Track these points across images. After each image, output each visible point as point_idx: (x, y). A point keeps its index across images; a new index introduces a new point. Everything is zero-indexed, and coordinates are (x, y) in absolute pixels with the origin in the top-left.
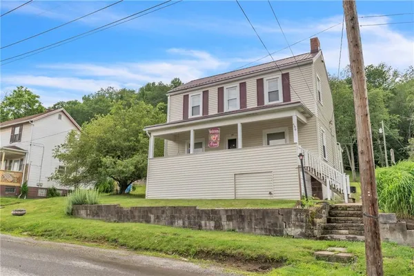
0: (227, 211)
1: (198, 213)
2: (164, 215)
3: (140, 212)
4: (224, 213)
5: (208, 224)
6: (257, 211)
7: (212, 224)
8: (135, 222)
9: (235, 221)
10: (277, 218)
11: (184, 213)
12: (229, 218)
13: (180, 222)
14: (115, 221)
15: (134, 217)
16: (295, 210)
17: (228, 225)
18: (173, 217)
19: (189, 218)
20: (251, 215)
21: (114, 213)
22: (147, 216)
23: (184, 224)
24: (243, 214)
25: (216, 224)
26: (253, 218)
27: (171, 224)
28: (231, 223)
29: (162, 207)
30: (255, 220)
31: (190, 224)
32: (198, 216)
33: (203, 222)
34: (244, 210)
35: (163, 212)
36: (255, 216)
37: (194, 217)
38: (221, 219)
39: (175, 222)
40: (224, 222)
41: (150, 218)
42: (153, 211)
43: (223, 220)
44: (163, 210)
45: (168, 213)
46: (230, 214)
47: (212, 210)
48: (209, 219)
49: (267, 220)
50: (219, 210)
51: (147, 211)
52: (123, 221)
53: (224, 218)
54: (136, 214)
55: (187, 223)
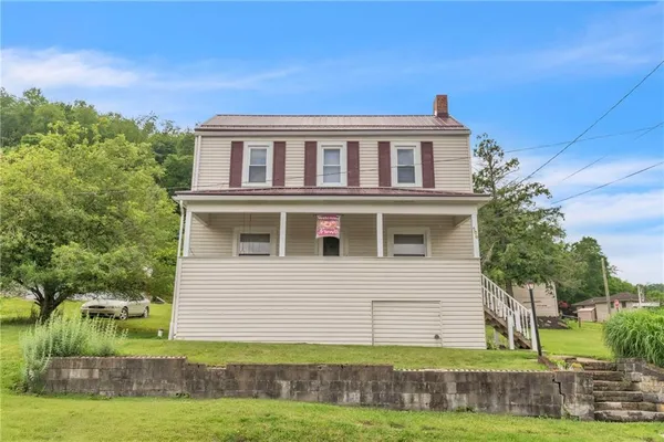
0: (458, 375)
1: (397, 378)
2: (316, 383)
3: (252, 374)
4: (453, 378)
5: (416, 400)
6: (516, 376)
7: (426, 398)
8: (239, 396)
9: (472, 394)
10: (551, 388)
11: (363, 378)
12: (462, 388)
13: (355, 396)
14: (180, 396)
15: (236, 386)
16: (579, 374)
17: (459, 400)
18: (336, 385)
19: (375, 388)
20: (504, 383)
21: (177, 376)
22: (272, 384)
23: (363, 398)
24: (489, 381)
25: (433, 398)
26: (508, 388)
27: (334, 399)
28: (465, 397)
29: (310, 366)
30: (512, 391)
31: (377, 398)
32: (397, 384)
33: (406, 396)
34: (491, 374)
35: (314, 376)
36: (512, 385)
37: (388, 387)
38: (444, 389)
39: (341, 396)
40: (451, 396)
41: (280, 387)
42: (288, 373)
43: (450, 392)
44: (314, 371)
45: (327, 379)
46: (463, 380)
47: (427, 374)
48: (420, 389)
49: (533, 391)
50: (443, 374)
51: (272, 375)
52: (205, 395)
53: (452, 387)
54: (243, 379)
55: (370, 398)
